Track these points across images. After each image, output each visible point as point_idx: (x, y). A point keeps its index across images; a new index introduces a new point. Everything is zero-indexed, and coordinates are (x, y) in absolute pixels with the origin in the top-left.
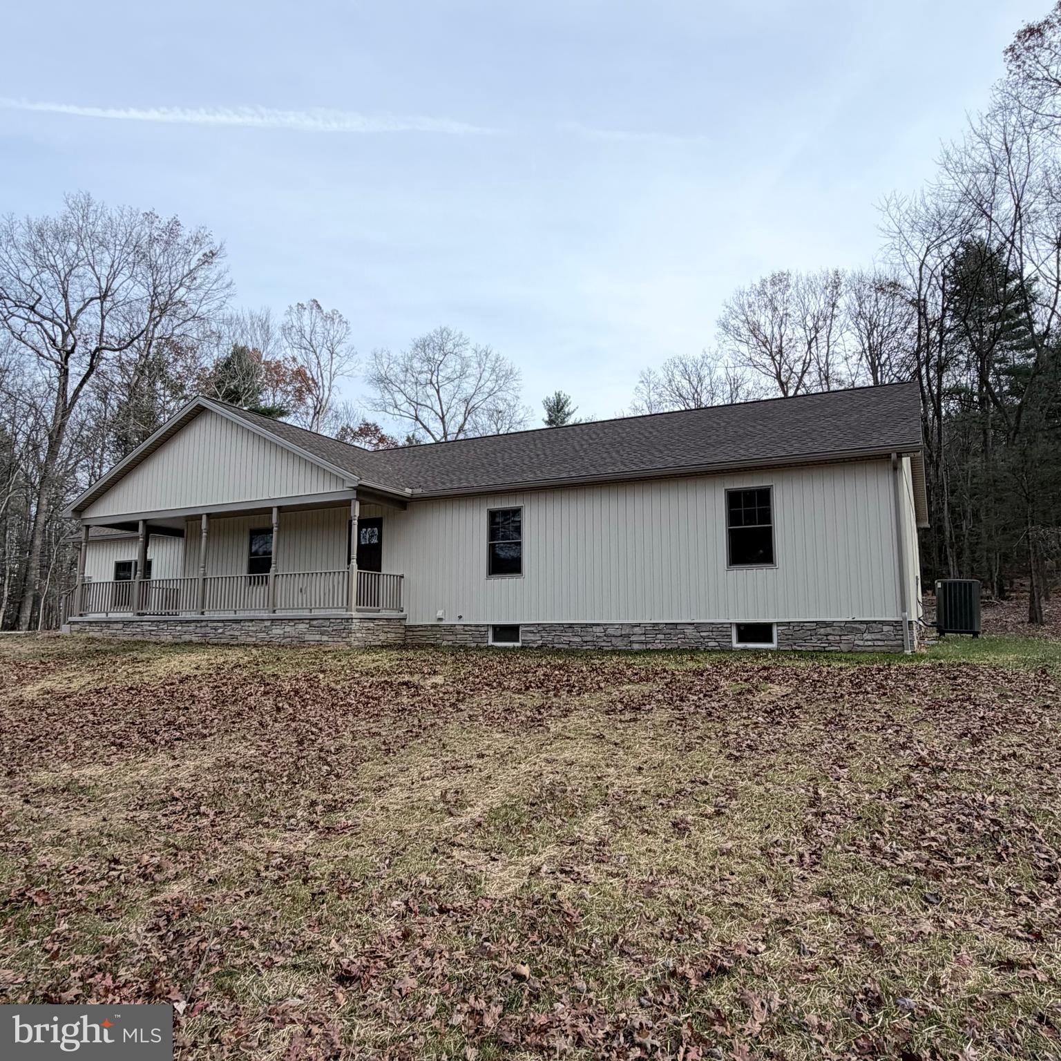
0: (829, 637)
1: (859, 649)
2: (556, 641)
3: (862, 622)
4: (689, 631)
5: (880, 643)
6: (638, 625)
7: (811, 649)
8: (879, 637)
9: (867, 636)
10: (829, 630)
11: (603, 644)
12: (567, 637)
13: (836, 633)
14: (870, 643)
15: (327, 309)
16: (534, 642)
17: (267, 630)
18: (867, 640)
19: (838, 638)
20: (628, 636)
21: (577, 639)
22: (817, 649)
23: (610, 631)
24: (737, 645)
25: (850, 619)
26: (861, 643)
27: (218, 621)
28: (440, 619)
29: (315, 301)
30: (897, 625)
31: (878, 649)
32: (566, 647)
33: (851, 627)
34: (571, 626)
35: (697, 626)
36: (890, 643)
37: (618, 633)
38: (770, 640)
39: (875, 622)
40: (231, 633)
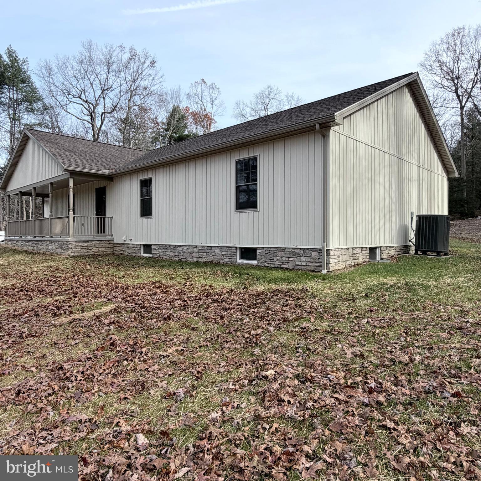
0: (284, 259)
1: (298, 267)
2: (164, 254)
3: (301, 249)
4: (217, 251)
5: (309, 264)
6: (196, 247)
7: (273, 266)
8: (309, 259)
9: (303, 259)
10: (283, 254)
11: (182, 257)
12: (168, 252)
13: (287, 255)
14: (304, 264)
15: (209, 83)
16: (156, 254)
18: (303, 262)
19: (287, 259)
20: (191, 253)
21: (172, 254)
22: (276, 266)
23: (185, 250)
24: (239, 261)
25: (295, 247)
26: (299, 263)
28: (125, 241)
29: (203, 79)
30: (319, 251)
31: (309, 268)
32: (168, 258)
33: (295, 252)
34: (170, 246)
35: (221, 248)
36: (315, 264)
37: (188, 251)
38: (255, 259)
39: (308, 249)
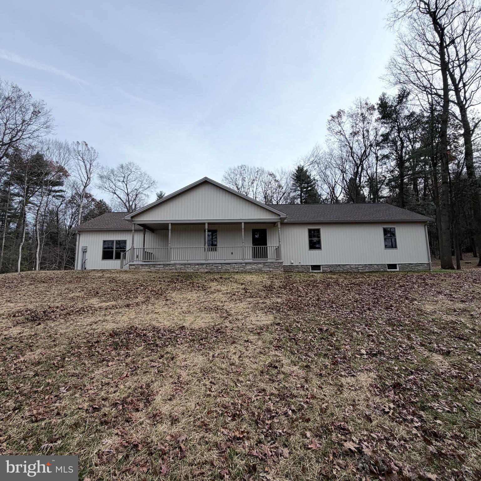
2: (334, 270)
3: (420, 264)
4: (375, 266)
5: (424, 269)
6: (360, 265)
8: (424, 267)
9: (421, 267)
10: (412, 266)
11: (350, 270)
12: (338, 268)
13: (414, 266)
15: (89, 146)
16: (327, 270)
17: (244, 267)
20: (358, 268)
21: (341, 269)
23: (352, 267)
24: (388, 270)
25: (417, 263)
26: (420, 269)
27: (218, 264)
28: (292, 263)
30: (427, 264)
32: (338, 271)
34: (339, 265)
35: (378, 265)
36: (427, 269)
37: (354, 267)
38: (396, 268)
39: (423, 263)
40: (226, 268)
